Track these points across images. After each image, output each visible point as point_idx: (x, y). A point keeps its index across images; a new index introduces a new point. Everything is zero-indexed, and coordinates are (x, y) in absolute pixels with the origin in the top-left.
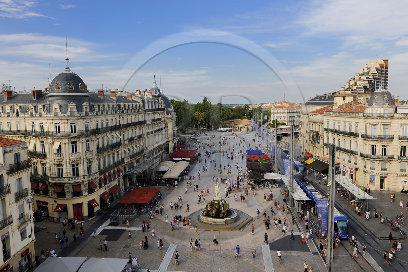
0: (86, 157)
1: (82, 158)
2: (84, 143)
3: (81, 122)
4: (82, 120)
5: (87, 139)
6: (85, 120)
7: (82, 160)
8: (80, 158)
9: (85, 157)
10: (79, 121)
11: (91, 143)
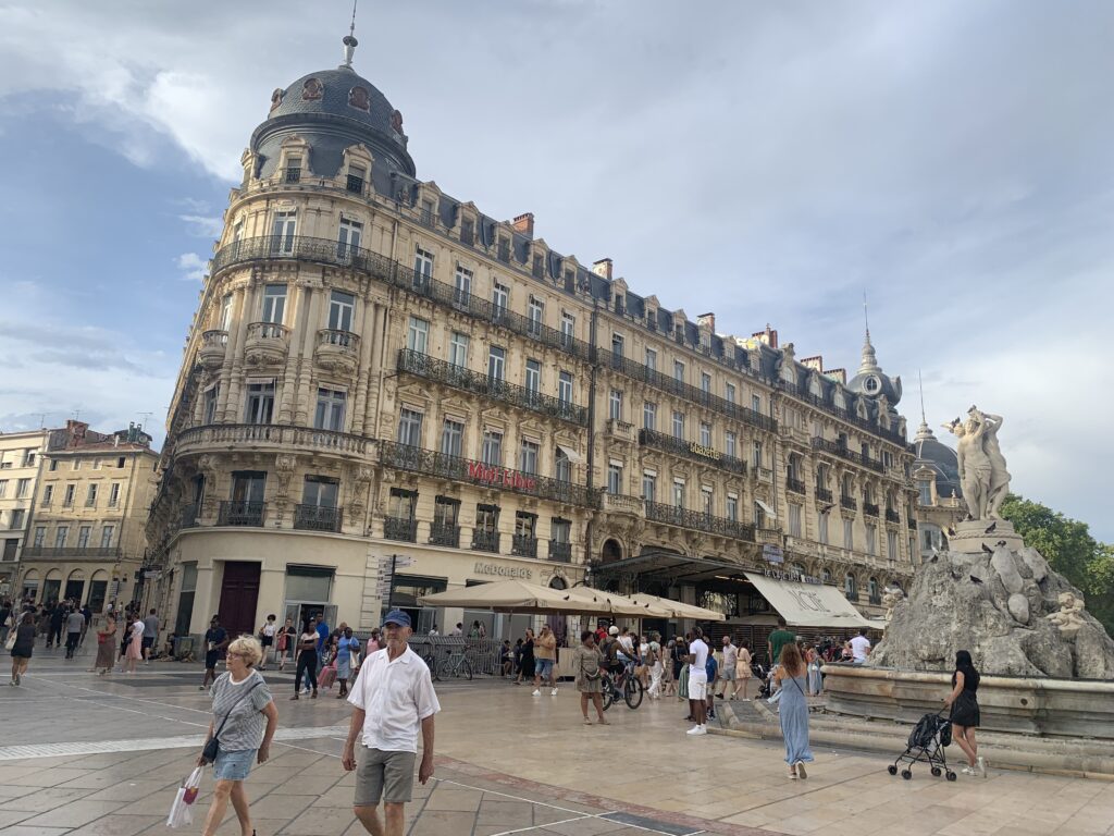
0: (316, 356)
1: (293, 354)
2: (315, 296)
3: (319, 211)
4: (326, 206)
5: (337, 283)
6: (338, 210)
7: (292, 364)
8: (285, 354)
9: (308, 354)
10: (312, 204)
11: (358, 307)
